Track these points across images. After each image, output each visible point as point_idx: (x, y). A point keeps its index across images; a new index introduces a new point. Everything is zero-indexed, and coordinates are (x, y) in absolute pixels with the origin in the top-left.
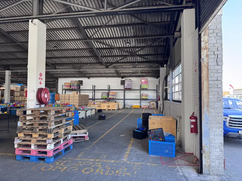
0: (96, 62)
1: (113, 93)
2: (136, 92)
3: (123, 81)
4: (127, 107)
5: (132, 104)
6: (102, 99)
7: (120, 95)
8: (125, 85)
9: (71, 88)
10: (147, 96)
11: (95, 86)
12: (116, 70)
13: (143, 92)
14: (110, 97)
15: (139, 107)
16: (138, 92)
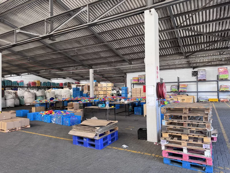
0: (174, 53)
1: (184, 85)
2: (212, 83)
3: (194, 71)
4: (201, 100)
5: (207, 97)
6: (171, 92)
7: (192, 87)
8: (198, 76)
9: (139, 82)
10: (227, 87)
11: (162, 79)
12: (188, 61)
13: (221, 83)
14: (180, 89)
15: (218, 101)
16: (214, 83)
